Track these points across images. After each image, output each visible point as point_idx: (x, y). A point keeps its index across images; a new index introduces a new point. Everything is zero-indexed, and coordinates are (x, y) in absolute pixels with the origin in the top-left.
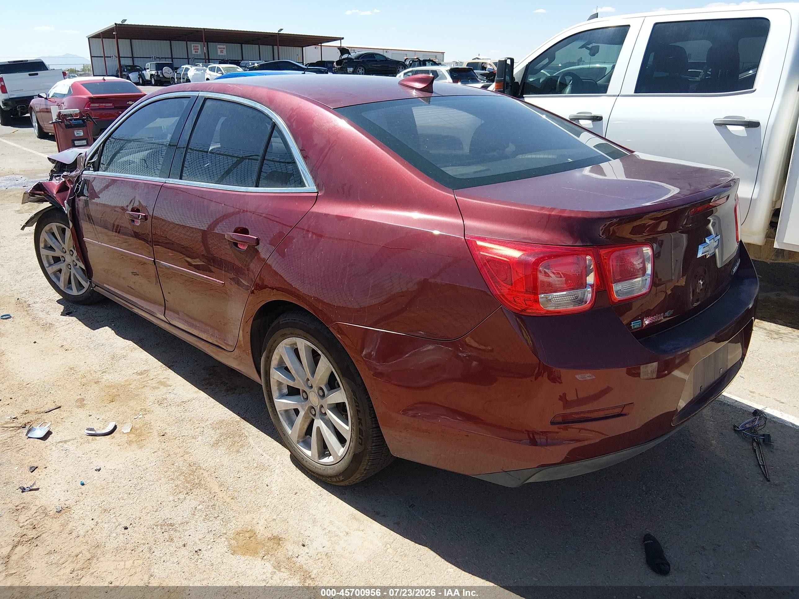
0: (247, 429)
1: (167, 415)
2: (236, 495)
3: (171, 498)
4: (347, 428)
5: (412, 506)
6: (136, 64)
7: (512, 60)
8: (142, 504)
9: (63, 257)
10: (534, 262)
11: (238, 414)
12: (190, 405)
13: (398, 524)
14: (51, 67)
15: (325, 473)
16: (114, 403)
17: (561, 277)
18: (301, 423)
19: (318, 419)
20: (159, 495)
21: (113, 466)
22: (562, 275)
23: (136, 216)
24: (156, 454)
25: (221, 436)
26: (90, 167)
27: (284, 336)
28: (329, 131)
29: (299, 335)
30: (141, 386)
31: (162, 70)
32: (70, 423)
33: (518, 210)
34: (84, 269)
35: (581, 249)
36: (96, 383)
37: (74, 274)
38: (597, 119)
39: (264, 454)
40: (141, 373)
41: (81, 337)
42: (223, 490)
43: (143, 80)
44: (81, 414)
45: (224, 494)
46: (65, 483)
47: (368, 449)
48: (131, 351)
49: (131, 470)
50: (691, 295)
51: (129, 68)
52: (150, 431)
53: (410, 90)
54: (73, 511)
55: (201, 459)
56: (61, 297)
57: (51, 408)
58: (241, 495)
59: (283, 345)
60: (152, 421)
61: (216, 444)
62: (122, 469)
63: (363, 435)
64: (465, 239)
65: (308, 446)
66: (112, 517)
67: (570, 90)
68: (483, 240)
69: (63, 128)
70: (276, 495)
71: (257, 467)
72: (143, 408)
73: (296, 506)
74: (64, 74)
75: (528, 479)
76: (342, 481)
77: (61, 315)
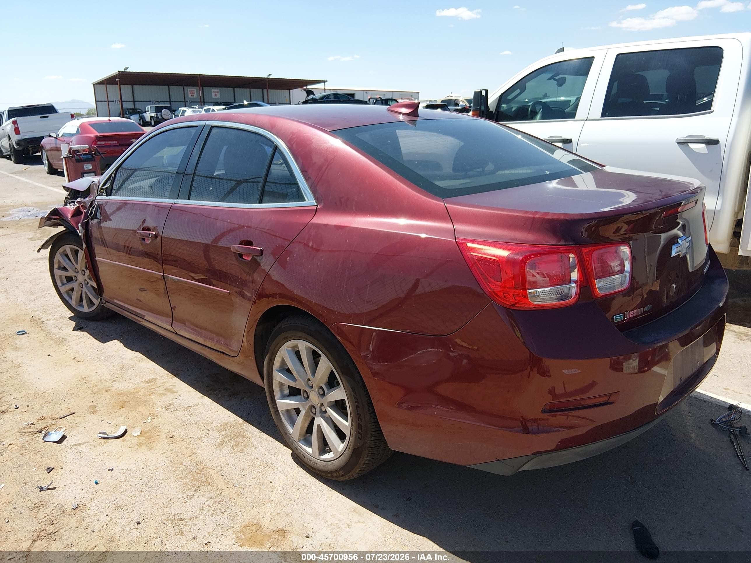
0: (249, 430)
1: (175, 419)
2: (241, 491)
3: (180, 495)
4: (347, 424)
5: (408, 499)
6: (137, 107)
7: (487, 91)
8: (153, 501)
9: (75, 276)
10: (522, 261)
11: (241, 417)
12: (196, 409)
13: (396, 516)
14: (60, 111)
15: (325, 469)
16: (124, 409)
17: (545, 277)
18: (302, 422)
19: (318, 417)
20: (169, 493)
21: (125, 466)
22: (545, 275)
23: (147, 235)
24: (165, 454)
25: (225, 437)
26: (103, 192)
27: (286, 339)
28: (327, 150)
29: (300, 337)
30: (149, 393)
31: (161, 112)
32: (83, 428)
33: (504, 215)
34: (96, 287)
35: (564, 247)
36: (106, 391)
37: (86, 292)
38: (567, 141)
39: (266, 453)
40: (149, 382)
41: (91, 350)
42: (229, 487)
43: (143, 121)
44: (94, 419)
45: (230, 490)
46: (80, 482)
47: (366, 443)
48: (139, 361)
49: (142, 470)
50: (665, 298)
51: (131, 111)
52: (159, 434)
53: (397, 115)
54: (88, 508)
55: (208, 459)
56: (73, 314)
57: (66, 414)
58: (246, 491)
59: (285, 348)
60: (160, 425)
61: (221, 444)
62: (134, 469)
63: (363, 429)
64: (456, 242)
65: (309, 444)
66: (125, 513)
67: (540, 117)
68: (473, 241)
69: (73, 162)
70: (279, 491)
71: (260, 465)
72: (151, 413)
73: (299, 500)
74: (72, 116)
75: (522, 466)
76: (343, 475)
77: (73, 330)
